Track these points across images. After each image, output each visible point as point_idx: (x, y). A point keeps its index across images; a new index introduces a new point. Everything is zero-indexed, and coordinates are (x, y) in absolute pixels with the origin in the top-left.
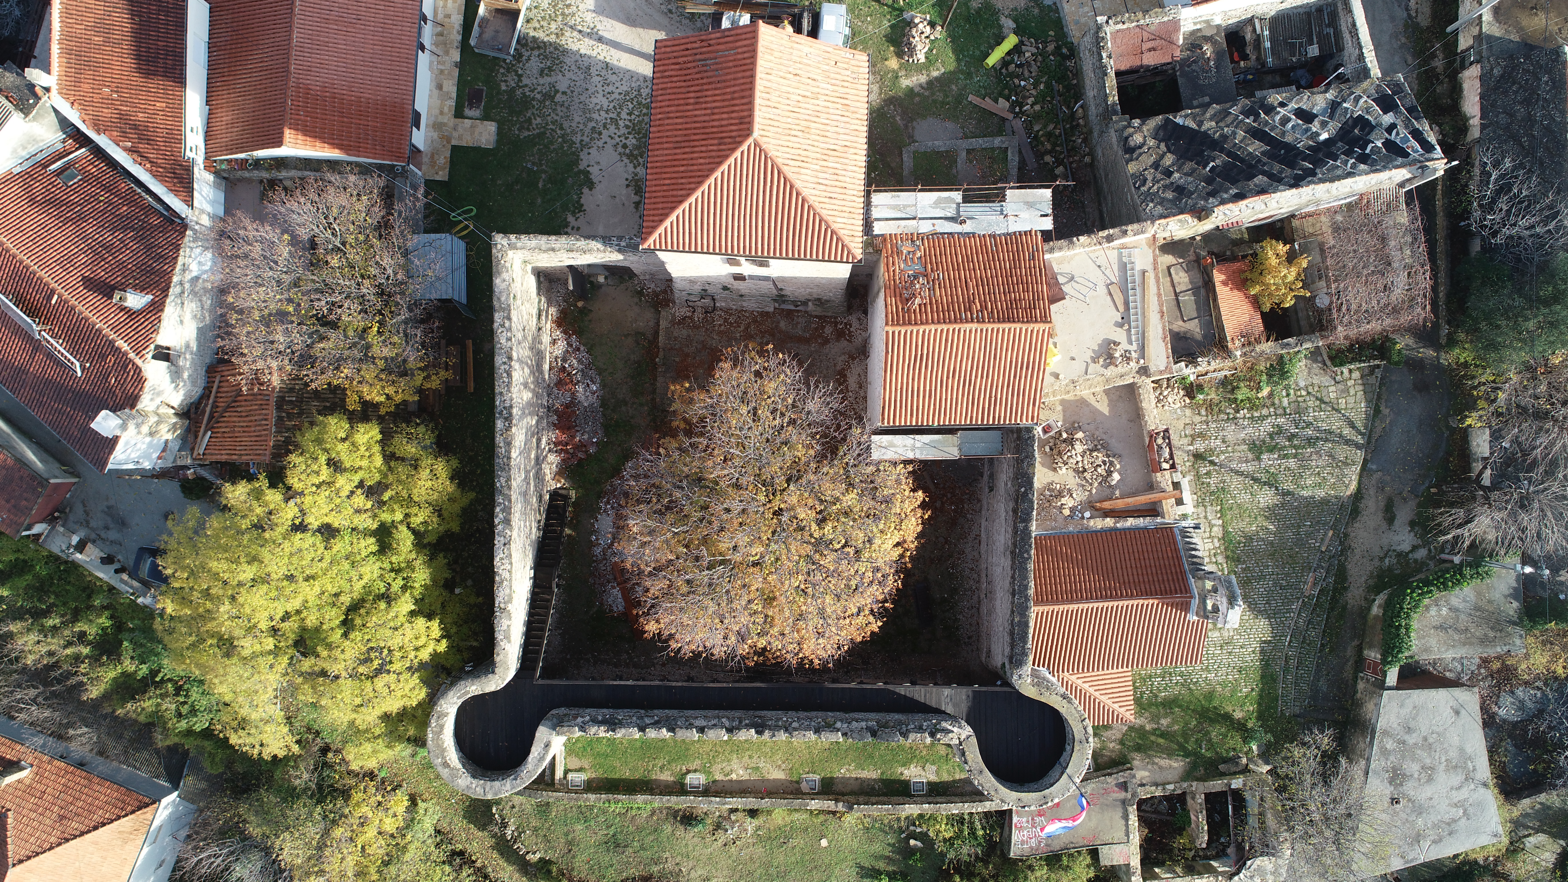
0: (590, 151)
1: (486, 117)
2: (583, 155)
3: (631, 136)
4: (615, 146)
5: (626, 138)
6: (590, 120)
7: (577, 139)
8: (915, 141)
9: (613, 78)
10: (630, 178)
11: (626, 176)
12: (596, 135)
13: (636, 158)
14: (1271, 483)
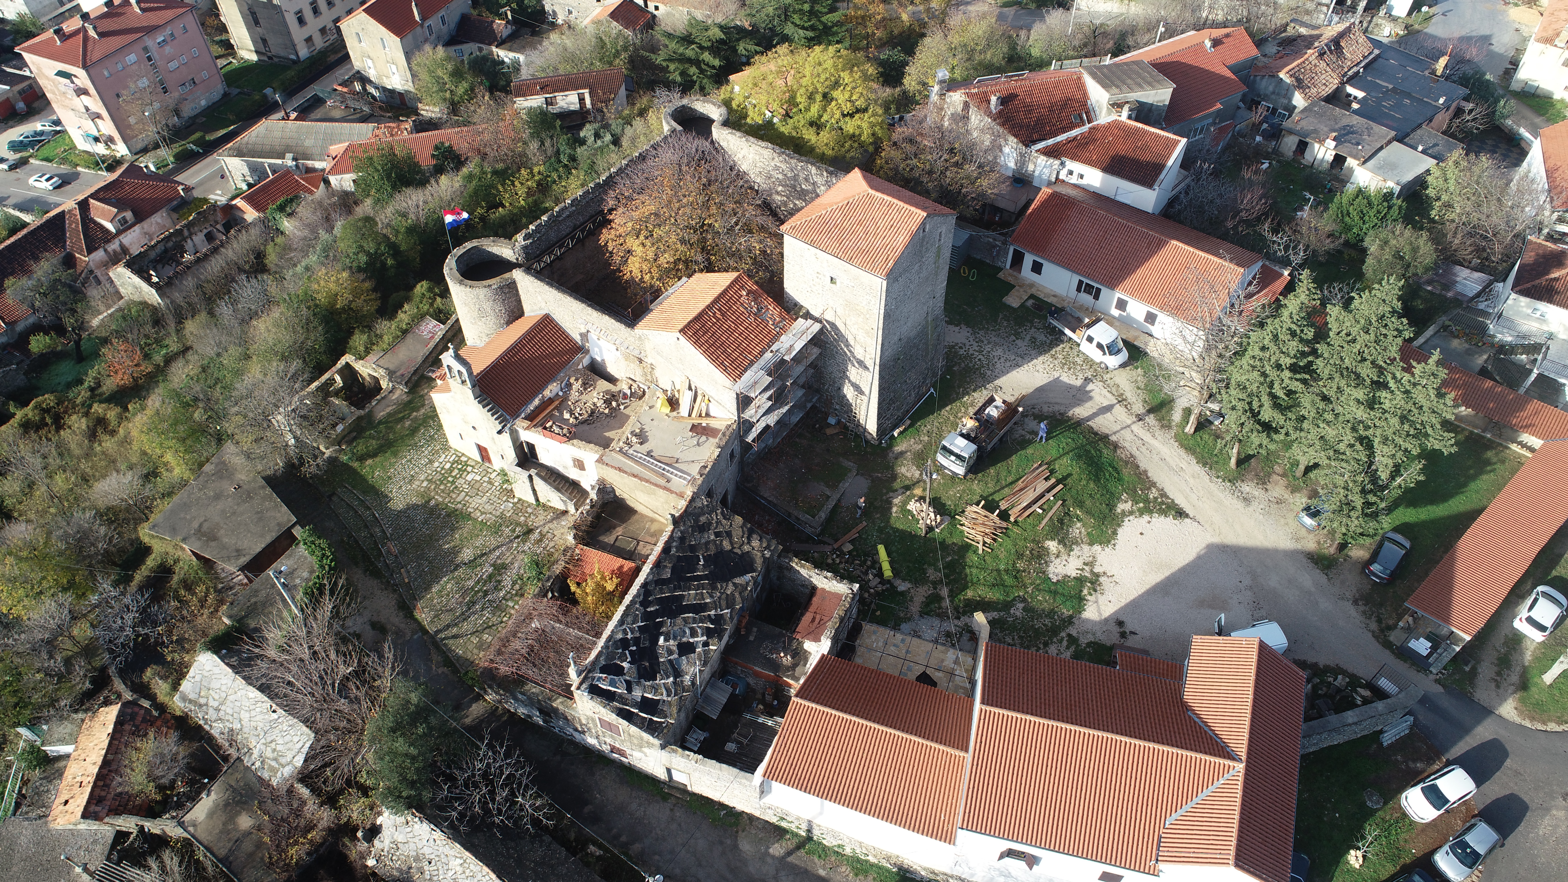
1: (1023, 305)
6: (989, 343)
7: (982, 332)
8: (858, 474)
9: (1008, 364)
14: (472, 564)
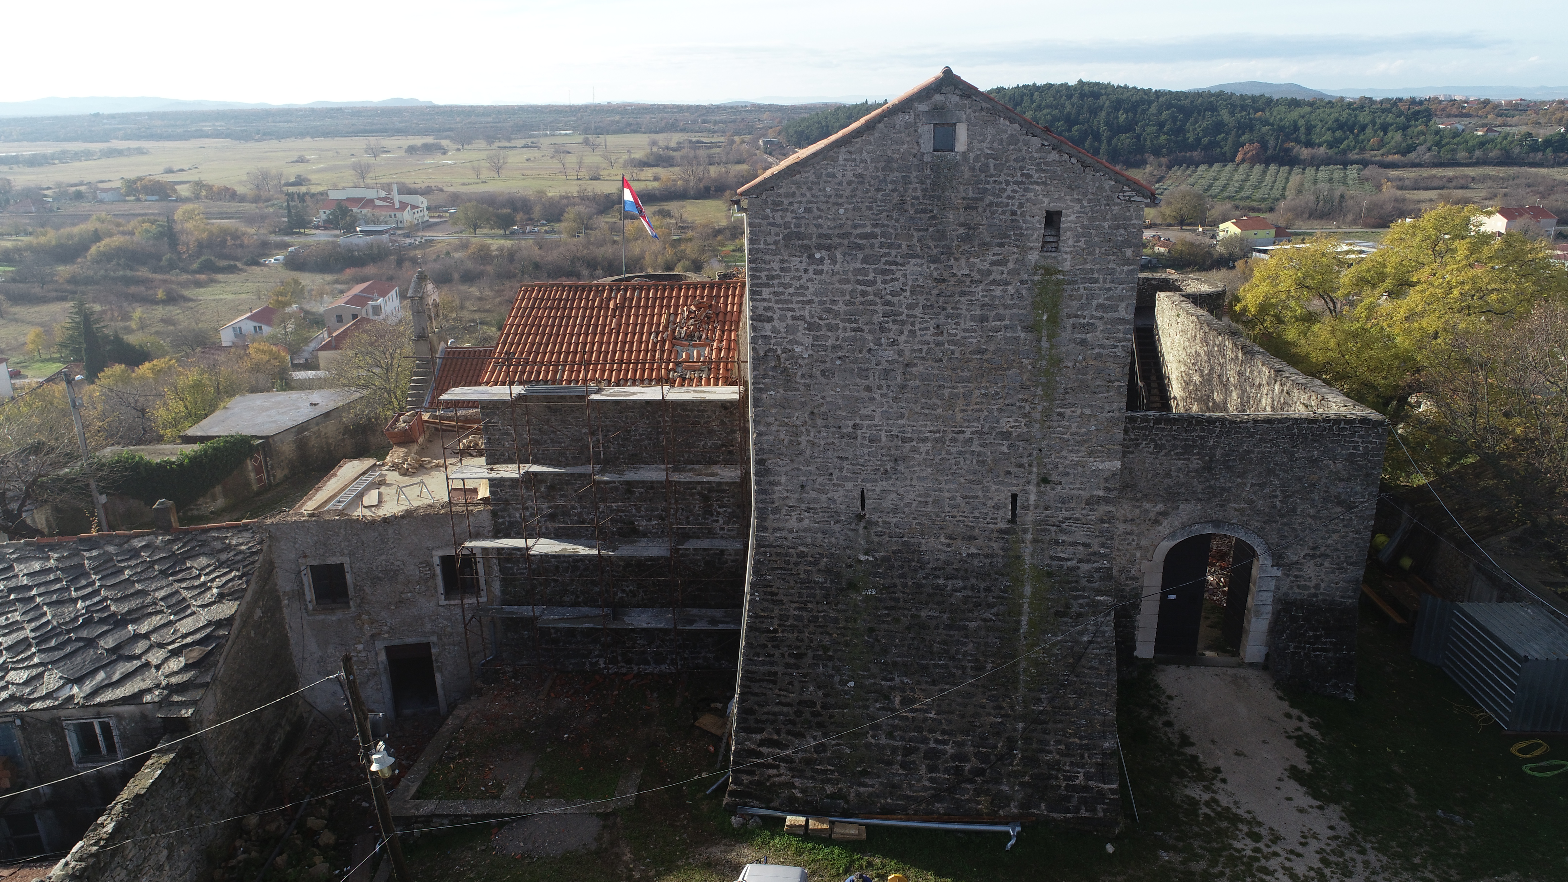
0: (1331, 833)
2: (1345, 829)
3: (1248, 853)
4: (1276, 839)
5: (1257, 850)
8: (605, 816)
10: (1218, 785)
11: (1229, 787)
12: (1332, 858)
13: (1218, 814)
